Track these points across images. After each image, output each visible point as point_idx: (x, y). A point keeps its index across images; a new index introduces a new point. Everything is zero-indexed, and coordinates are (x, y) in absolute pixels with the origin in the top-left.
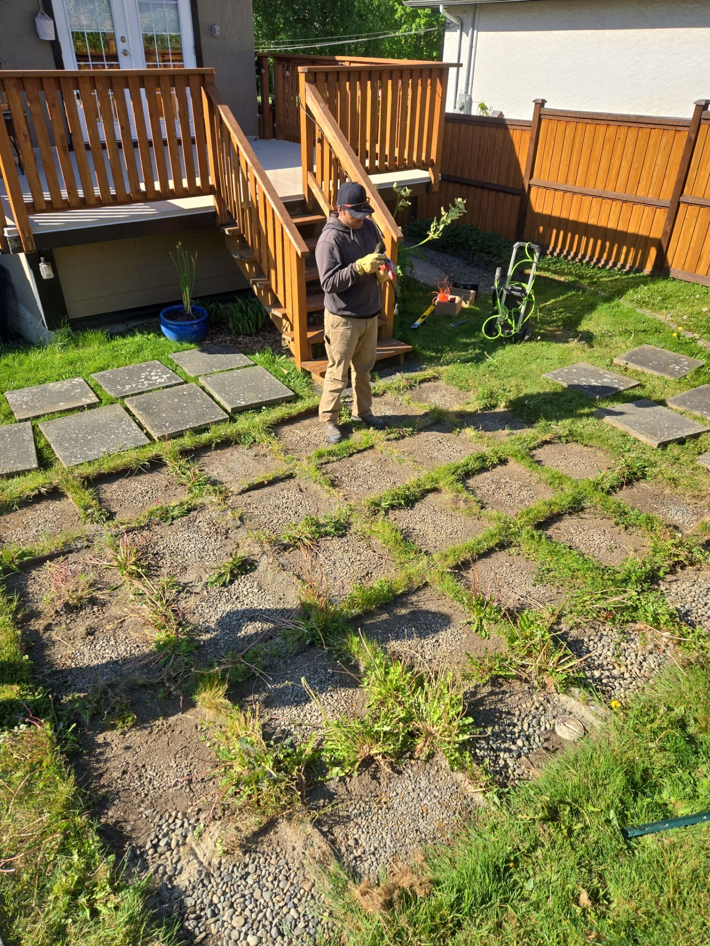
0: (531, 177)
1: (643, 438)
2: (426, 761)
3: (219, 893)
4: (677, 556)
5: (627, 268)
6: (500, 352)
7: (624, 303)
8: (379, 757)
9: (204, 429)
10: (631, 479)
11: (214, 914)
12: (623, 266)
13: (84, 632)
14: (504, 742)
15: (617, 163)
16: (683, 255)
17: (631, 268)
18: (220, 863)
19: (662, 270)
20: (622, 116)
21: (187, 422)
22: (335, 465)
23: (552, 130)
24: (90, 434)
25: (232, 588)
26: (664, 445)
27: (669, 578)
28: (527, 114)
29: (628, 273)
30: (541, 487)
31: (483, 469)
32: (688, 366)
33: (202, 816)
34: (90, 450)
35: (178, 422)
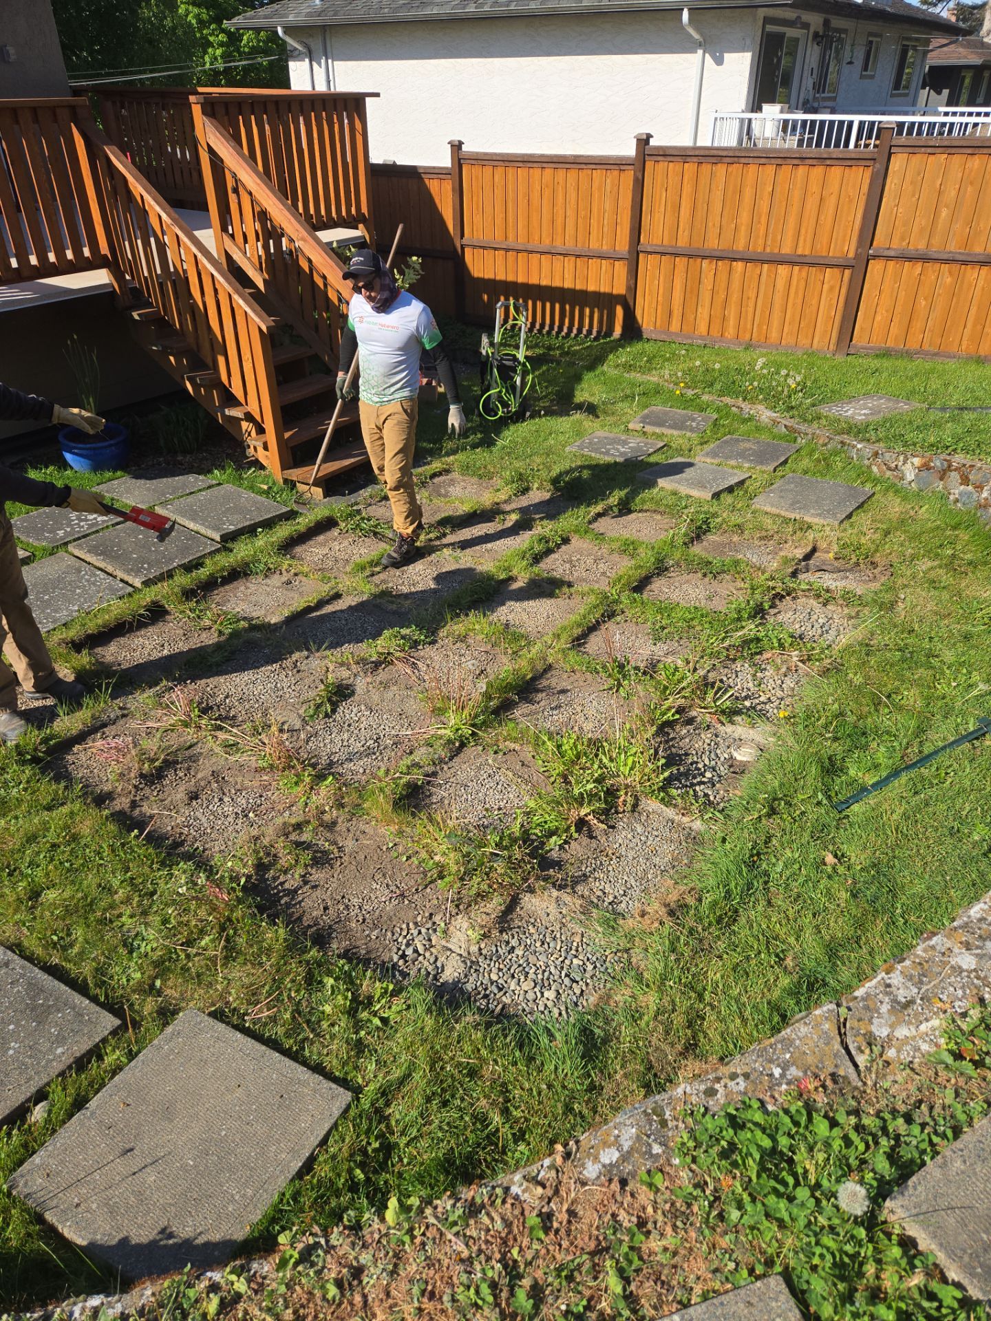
0: (462, 235)
1: (695, 493)
2: (633, 811)
3: (495, 970)
4: (773, 588)
5: (594, 333)
6: (506, 433)
7: (608, 368)
8: (591, 817)
9: (197, 564)
10: (699, 533)
11: (500, 989)
12: (590, 332)
13: (186, 798)
14: (694, 777)
15: (561, 212)
16: (653, 311)
17: (599, 332)
18: (480, 949)
19: (633, 332)
20: (556, 156)
21: (172, 560)
22: (382, 576)
23: (477, 177)
24: (45, 593)
25: (337, 716)
26: (716, 496)
27: (773, 611)
28: (444, 160)
29: (596, 339)
30: (615, 557)
31: (549, 551)
32: (703, 420)
33: (437, 919)
34: (56, 611)
35: (158, 562)
